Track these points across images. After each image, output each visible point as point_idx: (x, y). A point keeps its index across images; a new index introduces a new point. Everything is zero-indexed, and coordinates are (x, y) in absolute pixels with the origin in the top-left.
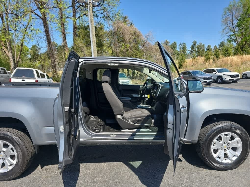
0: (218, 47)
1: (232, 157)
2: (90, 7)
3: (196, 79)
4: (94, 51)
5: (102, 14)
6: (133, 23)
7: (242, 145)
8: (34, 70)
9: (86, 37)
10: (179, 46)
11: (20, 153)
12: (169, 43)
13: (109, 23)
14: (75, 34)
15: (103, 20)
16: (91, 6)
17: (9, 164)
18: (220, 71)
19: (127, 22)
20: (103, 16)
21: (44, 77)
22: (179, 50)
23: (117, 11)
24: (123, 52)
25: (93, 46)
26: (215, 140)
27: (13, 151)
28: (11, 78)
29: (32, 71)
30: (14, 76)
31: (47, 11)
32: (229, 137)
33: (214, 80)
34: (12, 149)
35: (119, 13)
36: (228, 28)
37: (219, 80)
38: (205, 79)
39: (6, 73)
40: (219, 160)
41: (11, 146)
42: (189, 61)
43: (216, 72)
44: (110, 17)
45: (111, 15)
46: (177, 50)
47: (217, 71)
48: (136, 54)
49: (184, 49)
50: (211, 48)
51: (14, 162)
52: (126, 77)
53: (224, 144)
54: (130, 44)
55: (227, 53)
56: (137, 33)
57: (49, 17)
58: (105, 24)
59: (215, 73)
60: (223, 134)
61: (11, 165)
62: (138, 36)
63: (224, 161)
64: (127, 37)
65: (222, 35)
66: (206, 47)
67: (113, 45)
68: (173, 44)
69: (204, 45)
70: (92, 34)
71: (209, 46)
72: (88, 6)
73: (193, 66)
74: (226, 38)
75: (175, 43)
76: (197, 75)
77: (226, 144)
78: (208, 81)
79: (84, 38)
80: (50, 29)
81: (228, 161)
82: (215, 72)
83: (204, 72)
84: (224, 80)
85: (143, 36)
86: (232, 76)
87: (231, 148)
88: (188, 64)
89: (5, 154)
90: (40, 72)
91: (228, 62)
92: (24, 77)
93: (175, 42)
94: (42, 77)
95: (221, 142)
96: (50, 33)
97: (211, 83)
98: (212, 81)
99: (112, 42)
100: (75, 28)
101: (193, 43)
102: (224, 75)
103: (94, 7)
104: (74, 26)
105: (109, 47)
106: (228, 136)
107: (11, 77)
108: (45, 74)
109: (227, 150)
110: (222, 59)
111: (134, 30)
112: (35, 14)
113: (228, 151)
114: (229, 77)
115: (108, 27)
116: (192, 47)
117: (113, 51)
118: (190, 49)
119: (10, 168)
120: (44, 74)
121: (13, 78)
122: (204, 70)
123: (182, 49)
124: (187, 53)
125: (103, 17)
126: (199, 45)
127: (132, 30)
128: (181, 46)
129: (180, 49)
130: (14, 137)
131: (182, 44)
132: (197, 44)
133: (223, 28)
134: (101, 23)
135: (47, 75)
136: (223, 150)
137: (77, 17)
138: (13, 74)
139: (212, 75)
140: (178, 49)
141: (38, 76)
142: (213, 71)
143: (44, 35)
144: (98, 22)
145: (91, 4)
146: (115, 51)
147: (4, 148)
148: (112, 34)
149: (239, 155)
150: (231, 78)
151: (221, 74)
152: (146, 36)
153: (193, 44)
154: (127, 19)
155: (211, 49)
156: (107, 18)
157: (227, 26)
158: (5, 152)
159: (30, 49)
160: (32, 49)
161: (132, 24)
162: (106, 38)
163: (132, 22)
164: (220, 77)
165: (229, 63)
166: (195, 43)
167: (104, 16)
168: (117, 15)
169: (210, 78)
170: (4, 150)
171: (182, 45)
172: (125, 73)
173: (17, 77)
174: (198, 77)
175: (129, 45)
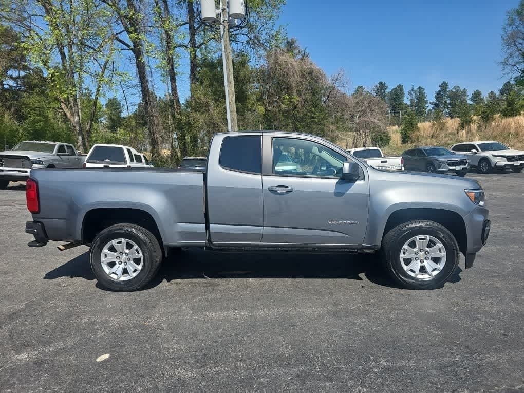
0: (497, 93)
1: (432, 271)
2: (225, 29)
4: (231, 111)
5: (246, 35)
6: (307, 52)
7: (445, 254)
8: (125, 148)
9: (214, 83)
10: (410, 93)
11: (147, 255)
12: (387, 87)
13: (260, 53)
14: (193, 76)
15: (247, 47)
16: (227, 27)
17: (133, 270)
18: (485, 148)
19: (296, 52)
20: (248, 39)
21: (141, 162)
22: (409, 103)
23: (276, 28)
24: (286, 111)
25: (230, 103)
26: (406, 246)
27: (138, 253)
28: (85, 162)
29: (121, 149)
30: (90, 158)
31: (142, 36)
32: (426, 242)
33: (472, 166)
34: (137, 250)
35: (279, 33)
36: (518, 53)
37: (483, 166)
38: (451, 164)
39: (75, 155)
40: (413, 275)
41: (136, 247)
42: (425, 127)
43: (478, 151)
44: (261, 42)
45: (263, 38)
46: (405, 102)
47: (478, 148)
48: (313, 115)
49: (419, 101)
50: (482, 96)
51: (140, 267)
52: (290, 160)
53: (419, 253)
54: (300, 95)
55: (512, 110)
56: (314, 73)
57: (145, 47)
58: (252, 55)
59: (476, 153)
60: (418, 237)
61: (135, 271)
62: (316, 79)
63: (420, 277)
64: (294, 81)
65: (503, 70)
66: (470, 96)
67: (266, 97)
68: (395, 90)
69: (464, 92)
70: (228, 79)
71: (477, 94)
72: (222, 26)
73: (432, 137)
74: (514, 76)
75: (400, 89)
76: (436, 157)
77: (423, 253)
78: (459, 168)
79: (211, 85)
80: (147, 68)
81: (425, 277)
83: (453, 149)
84: (493, 166)
85: (327, 78)
86: (509, 158)
87: (430, 258)
88: (422, 133)
89: (127, 257)
90: (134, 152)
91: (509, 129)
92: (107, 160)
93: (399, 86)
94: (137, 161)
95: (415, 250)
96: (148, 77)
97: (466, 173)
98: (466, 168)
99: (264, 93)
100: (194, 66)
101: (440, 86)
102: (494, 156)
103: (231, 28)
104: (192, 62)
105: (258, 100)
106: (424, 241)
107: (86, 160)
108: (142, 155)
109: (424, 260)
110: (499, 122)
111: (309, 67)
112: (121, 41)
113: (425, 263)
114: (504, 161)
115: (257, 62)
116: (439, 96)
117: (266, 110)
118: (434, 100)
119: (134, 275)
120: (140, 156)
121: (88, 162)
122: (453, 147)
123: (416, 100)
124: (427, 110)
125: (248, 42)
126: (454, 90)
127: (305, 67)
128: (414, 94)
129: (412, 100)
130: (140, 235)
131: (415, 89)
132: (450, 88)
133: (506, 55)
134: (244, 53)
135: (145, 157)
136: (419, 261)
137: (198, 44)
138: (89, 155)
139: (467, 156)
140: (407, 101)
141: (132, 160)
142: (471, 147)
143: (136, 81)
144: (239, 51)
145: (226, 24)
146: (270, 108)
147: (127, 249)
148: (265, 76)
149: (441, 268)
150: (508, 161)
151: (488, 154)
152: (333, 79)
153: (439, 89)
154: (296, 45)
155: (483, 99)
156: (255, 43)
157: (515, 48)
158: (127, 254)
159: (104, 107)
160: (107, 106)
161: (304, 55)
162: (253, 83)
163: (305, 49)
164: (485, 160)
165: (512, 130)
166: (444, 86)
167: (251, 38)
168: (275, 38)
169: (462, 163)
170: (127, 251)
171: (415, 92)
172: (290, 154)
173: (95, 161)
174: (438, 161)
175: (297, 97)
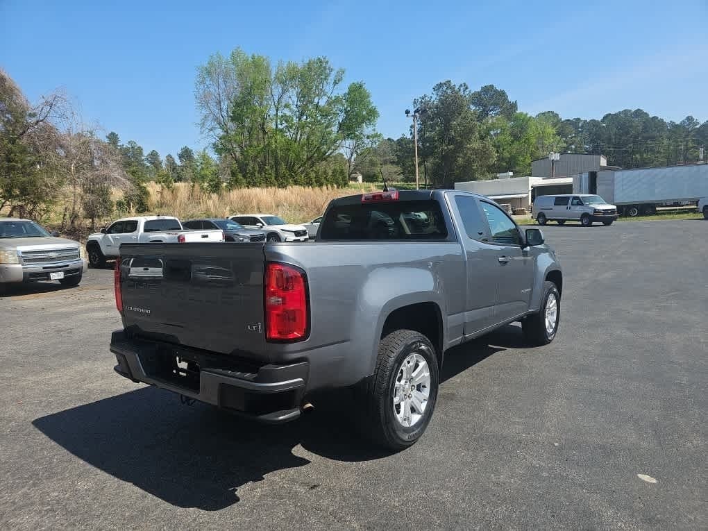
0: (176, 158)
3: (234, 240)
18: (269, 221)
47: (263, 222)
50: (160, 159)
59: (262, 227)
82: (260, 224)
86: (296, 233)
102: (283, 230)
139: (256, 230)
142: (255, 220)
151: (276, 228)
158: (412, 380)
174: (238, 235)
